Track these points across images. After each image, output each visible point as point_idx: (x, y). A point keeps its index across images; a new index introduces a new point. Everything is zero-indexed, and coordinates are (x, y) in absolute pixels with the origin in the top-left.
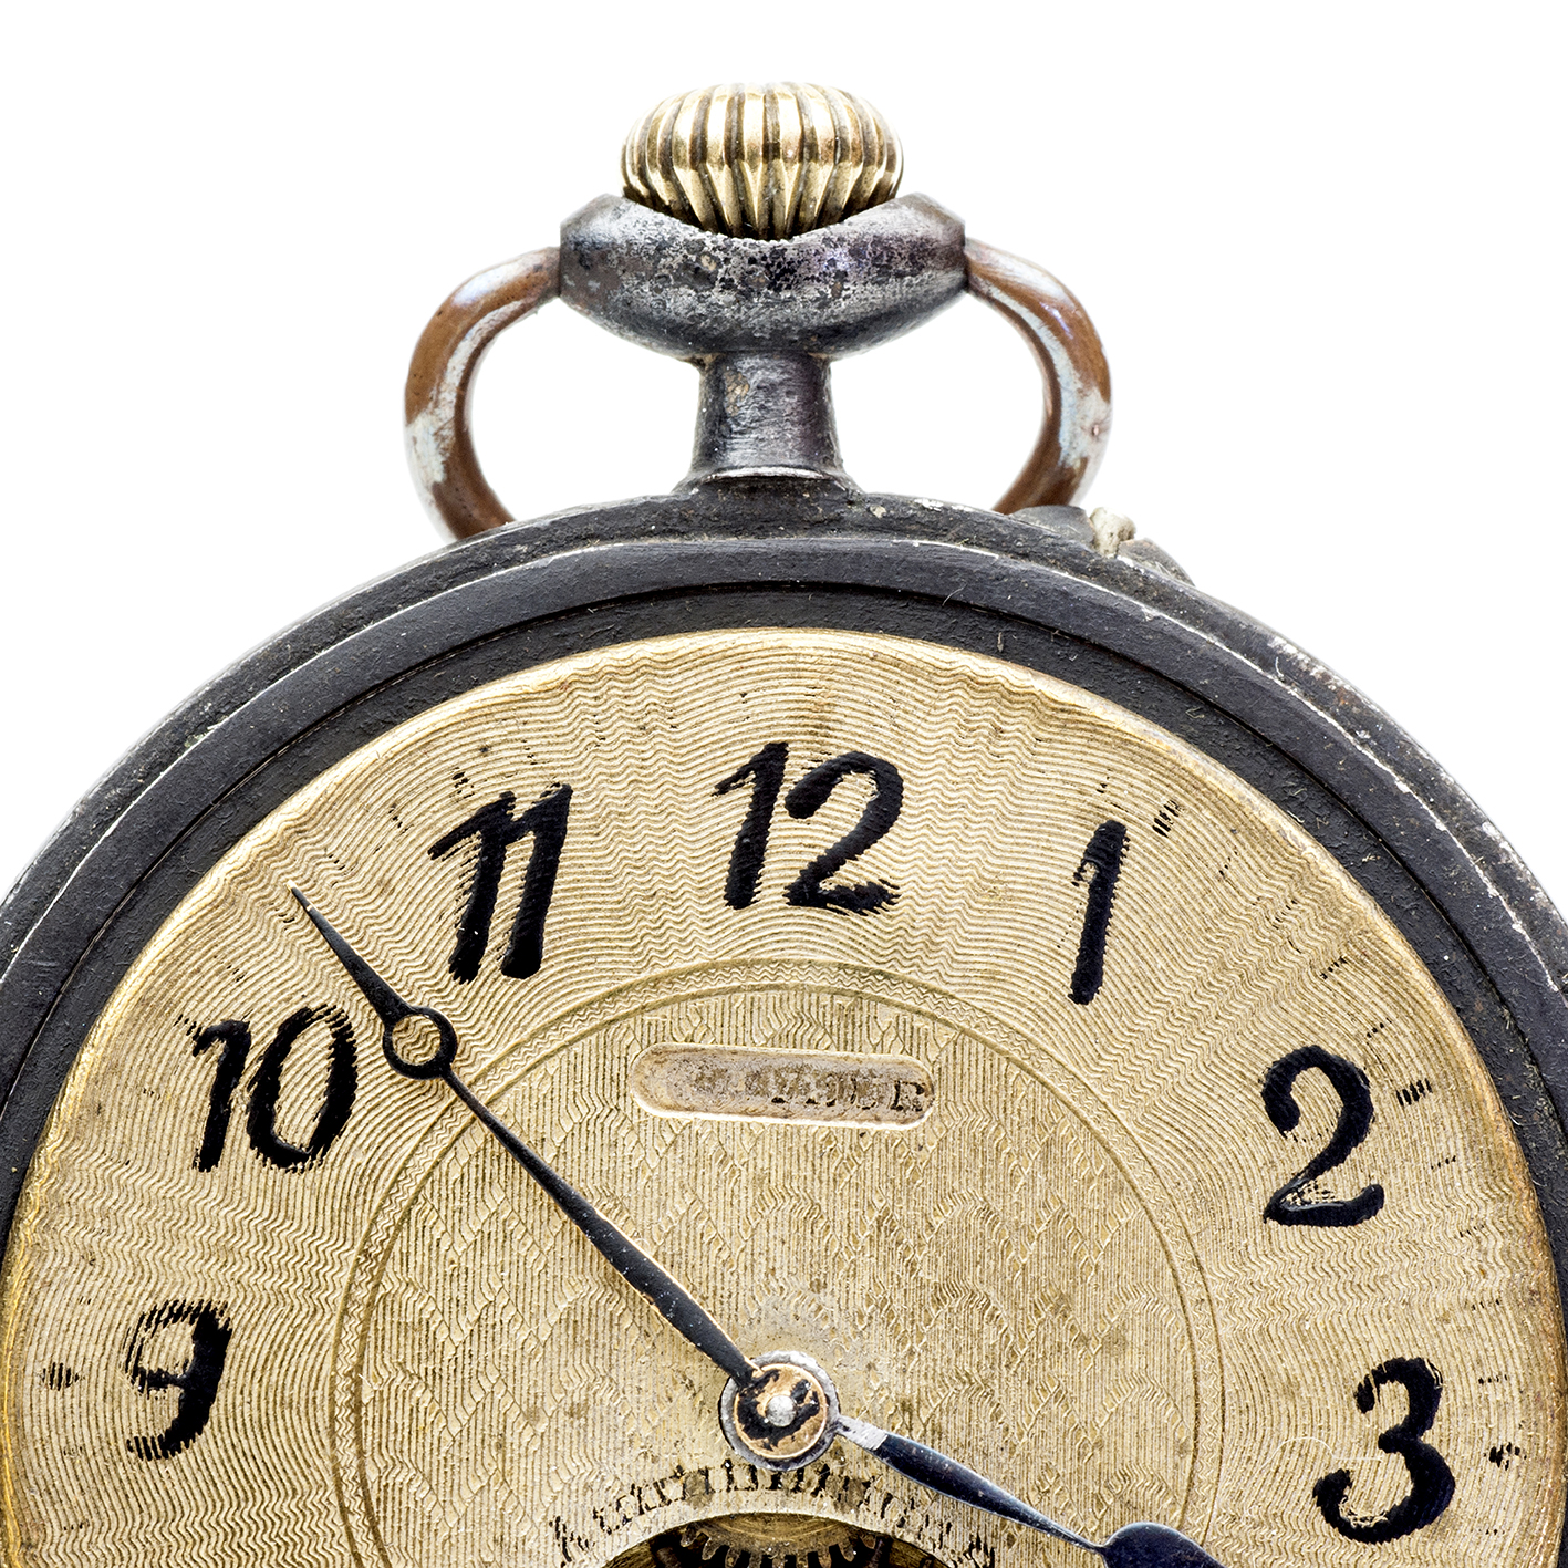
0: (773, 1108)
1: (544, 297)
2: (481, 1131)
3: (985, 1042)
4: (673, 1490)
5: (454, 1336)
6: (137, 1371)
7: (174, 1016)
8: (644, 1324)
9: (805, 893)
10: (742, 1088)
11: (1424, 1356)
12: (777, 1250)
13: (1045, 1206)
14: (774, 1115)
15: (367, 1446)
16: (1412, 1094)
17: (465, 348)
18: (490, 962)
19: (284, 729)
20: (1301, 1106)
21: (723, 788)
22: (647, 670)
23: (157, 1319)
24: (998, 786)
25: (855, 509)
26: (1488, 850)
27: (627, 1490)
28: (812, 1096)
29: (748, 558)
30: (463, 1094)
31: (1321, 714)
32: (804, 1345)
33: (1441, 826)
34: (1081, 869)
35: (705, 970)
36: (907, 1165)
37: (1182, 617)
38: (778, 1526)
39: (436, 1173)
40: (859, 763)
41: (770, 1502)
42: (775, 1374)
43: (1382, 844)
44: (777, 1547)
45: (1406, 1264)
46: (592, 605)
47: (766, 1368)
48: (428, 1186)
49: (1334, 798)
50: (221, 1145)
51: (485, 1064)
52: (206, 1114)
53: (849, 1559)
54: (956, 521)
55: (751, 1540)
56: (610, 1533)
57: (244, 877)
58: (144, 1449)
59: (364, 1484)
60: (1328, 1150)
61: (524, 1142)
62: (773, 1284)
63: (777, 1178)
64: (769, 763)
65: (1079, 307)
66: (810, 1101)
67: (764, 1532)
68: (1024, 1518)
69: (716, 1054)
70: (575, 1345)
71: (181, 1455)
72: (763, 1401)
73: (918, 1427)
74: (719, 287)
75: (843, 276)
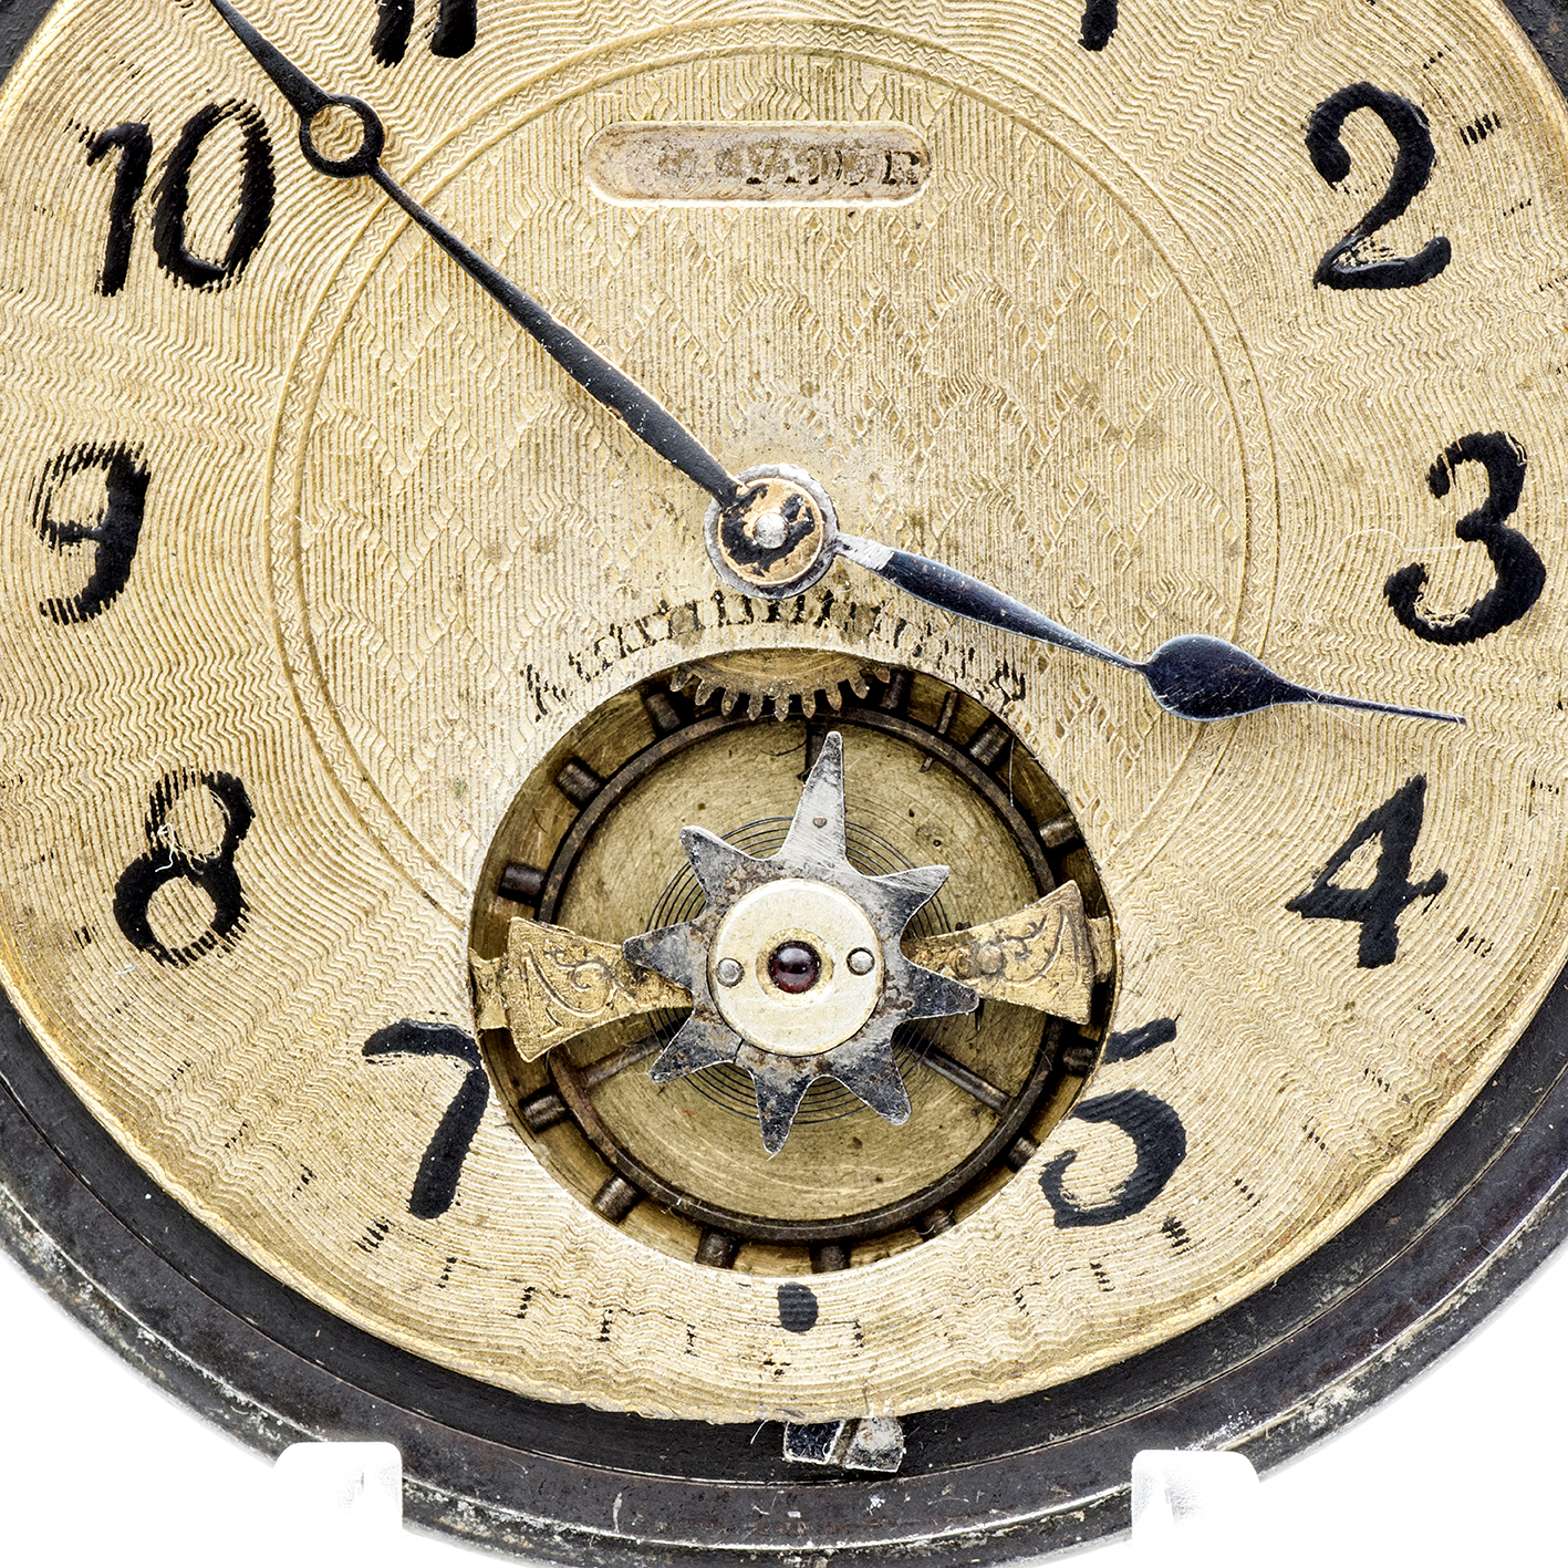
0: (749, 189)
2: (420, 233)
3: (985, 100)
4: (658, 628)
5: (401, 468)
6: (46, 524)
7: (64, 122)
8: (616, 443)
10: (712, 169)
11: (1504, 429)
12: (761, 351)
13: (1063, 284)
14: (750, 198)
15: (311, 597)
16: (1479, 131)
18: (418, 41)
20: (1352, 154)
23: (64, 465)
27: (606, 631)
28: (792, 173)
30: (394, 194)
32: (796, 457)
35: (665, 37)
36: (904, 246)
38: (779, 663)
39: (371, 285)
41: (768, 636)
42: (761, 490)
44: (779, 687)
45: (1479, 326)
47: (751, 484)
48: (362, 299)
50: (125, 265)
51: (419, 158)
52: (106, 231)
53: (862, 695)
55: (750, 680)
56: (589, 679)
58: (59, 612)
59: (310, 639)
60: (1385, 200)
61: (467, 246)
62: (759, 390)
63: (757, 270)
66: (790, 180)
67: (764, 670)
68: (1054, 638)
69: (680, 131)
70: (538, 471)
71: (102, 618)
72: (751, 521)
73: (931, 542)
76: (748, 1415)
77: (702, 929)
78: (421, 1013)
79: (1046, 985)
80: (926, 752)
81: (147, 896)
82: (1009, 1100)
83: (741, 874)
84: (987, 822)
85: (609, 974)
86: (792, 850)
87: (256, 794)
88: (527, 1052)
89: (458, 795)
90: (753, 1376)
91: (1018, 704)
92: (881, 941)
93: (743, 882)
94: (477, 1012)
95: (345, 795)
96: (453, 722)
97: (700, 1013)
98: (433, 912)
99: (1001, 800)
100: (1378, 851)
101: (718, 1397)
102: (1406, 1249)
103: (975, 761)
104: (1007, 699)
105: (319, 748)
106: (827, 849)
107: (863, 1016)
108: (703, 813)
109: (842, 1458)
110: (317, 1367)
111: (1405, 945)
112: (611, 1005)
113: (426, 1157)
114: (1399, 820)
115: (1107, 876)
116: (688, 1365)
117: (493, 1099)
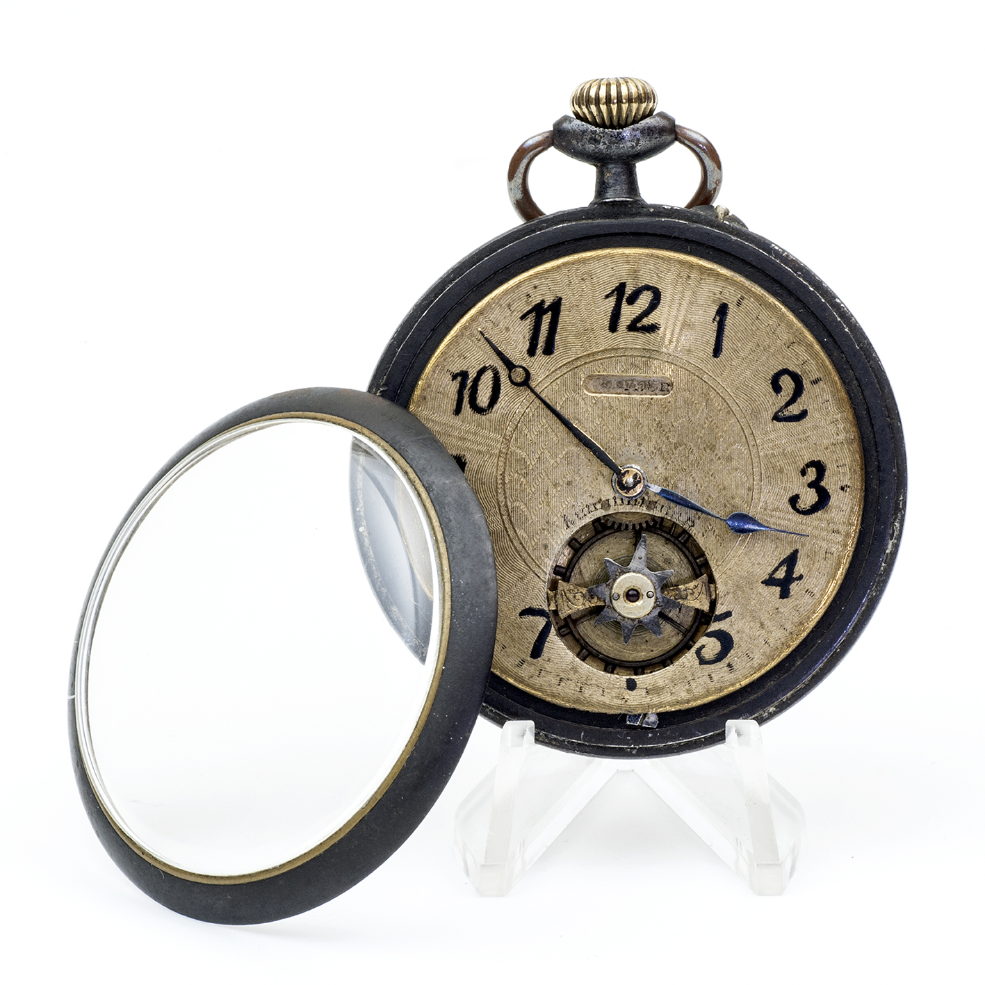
0: (625, 392)
1: (549, 146)
2: (538, 401)
3: (687, 370)
4: (599, 506)
5: (532, 463)
7: (446, 370)
8: (589, 456)
9: (633, 327)
10: (615, 386)
11: (821, 459)
12: (627, 434)
13: (707, 419)
14: (625, 394)
15: (507, 495)
16: (816, 382)
17: (525, 161)
18: (539, 351)
19: (475, 282)
20: (783, 386)
21: (607, 297)
22: (585, 261)
24: (688, 293)
25: (644, 209)
26: (838, 308)
27: (585, 506)
28: (636, 388)
29: (611, 226)
30: (532, 391)
31: (786, 267)
32: (636, 463)
33: (823, 301)
34: (715, 317)
35: (603, 351)
36: (665, 408)
37: (744, 239)
38: (630, 515)
39: (525, 414)
40: (647, 288)
41: (628, 509)
42: (628, 471)
43: (805, 306)
44: (630, 522)
45: (815, 432)
46: (566, 241)
47: (625, 470)
48: (523, 418)
49: (790, 293)
50: (461, 408)
51: (539, 381)
52: (456, 399)
53: (651, 524)
54: (673, 213)
55: (622, 520)
56: (580, 519)
57: (465, 328)
59: (507, 507)
60: (791, 399)
61: (551, 404)
62: (626, 444)
63: (627, 413)
64: (621, 289)
65: (712, 145)
66: (636, 390)
67: (626, 517)
68: (703, 511)
69: (608, 376)
70: (568, 464)
72: (625, 479)
73: (670, 485)
74: (601, 144)
75: (638, 140)
76: (619, 712)
77: (609, 585)
78: (536, 606)
79: (698, 601)
80: (667, 539)
82: (688, 631)
83: (620, 571)
84: (683, 557)
85: (584, 596)
86: (633, 565)
88: (562, 617)
89: (545, 549)
90: (619, 702)
91: (693, 528)
92: (655, 589)
93: (620, 573)
94: (549, 605)
95: (516, 548)
96: (544, 529)
97: (607, 607)
98: (538, 579)
99: (687, 552)
100: (785, 568)
101: (610, 707)
102: (790, 672)
103: (680, 542)
104: (690, 527)
105: (509, 535)
106: (642, 565)
107: (650, 609)
108: (609, 553)
109: (642, 724)
110: (504, 697)
111: (792, 593)
112: (584, 604)
113: (535, 643)
114: (791, 561)
115: (714, 573)
116: (602, 698)
117: (553, 628)
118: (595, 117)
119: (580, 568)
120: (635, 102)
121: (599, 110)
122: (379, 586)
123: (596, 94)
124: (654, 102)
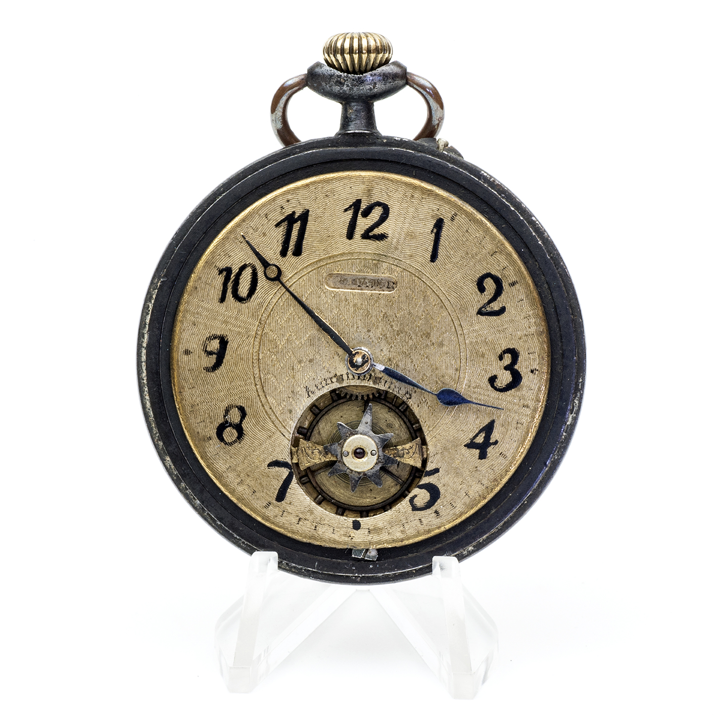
0: (358, 288)
1: (304, 86)
2: (287, 293)
3: (409, 272)
4: (334, 380)
5: (281, 343)
6: (206, 351)
7: (214, 266)
8: (327, 340)
9: (366, 236)
10: (351, 283)
11: (515, 347)
12: (359, 322)
13: (424, 311)
14: (358, 290)
15: (261, 369)
16: (513, 284)
17: (284, 98)
18: (290, 253)
19: (240, 195)
20: (486, 287)
21: (346, 210)
22: (327, 181)
23: (210, 339)
24: (412, 210)
25: (379, 140)
26: (534, 224)
27: (323, 380)
28: (368, 285)
29: (351, 153)
30: (283, 285)
31: (492, 190)
32: (365, 345)
33: (522, 218)
34: (433, 230)
35: (342, 255)
36: (390, 302)
37: (459, 167)
38: (360, 388)
39: (277, 304)
40: (379, 204)
41: (357, 382)
42: (358, 353)
43: (507, 222)
44: (359, 393)
45: (511, 325)
46: (315, 164)
47: (356, 351)
48: (275, 307)
49: (496, 211)
50: (225, 297)
51: (288, 277)
52: (222, 289)
53: (377, 396)
54: (403, 144)
55: (353, 391)
56: (319, 390)
57: (230, 232)
58: (207, 370)
59: (260, 378)
60: (493, 297)
61: (298, 296)
62: (358, 330)
63: (359, 305)
64: (357, 204)
65: (436, 89)
66: (367, 286)
67: (356, 390)
68: (418, 387)
69: (345, 275)
70: (310, 345)
71: (217, 371)
72: (355, 359)
73: (393, 365)
74: (345, 86)
75: (375, 84)
76: (346, 547)
77: (340, 444)
78: (280, 458)
79: (412, 460)
80: (390, 408)
81: (223, 431)
82: (404, 483)
83: (349, 433)
84: (402, 423)
85: (320, 452)
86: (360, 428)
87: (247, 410)
88: (302, 468)
89: (290, 413)
90: (346, 539)
91: (410, 400)
92: (378, 449)
93: (349, 435)
94: (292, 459)
95: (266, 412)
96: (290, 397)
97: (339, 462)
98: (284, 437)
99: (405, 419)
100: (484, 435)
101: (339, 543)
102: (486, 519)
103: (400, 410)
104: (407, 399)
105: (261, 402)
106: (368, 429)
107: (373, 464)
108: (342, 418)
109: (364, 557)
110: (254, 532)
111: (489, 455)
112: (320, 459)
113: (279, 489)
114: (489, 429)
115: (426, 437)
116: (333, 536)
117: (294, 477)
118: (340, 64)
119: (318, 429)
120: (373, 53)
121: (344, 59)
122: (157, 440)
123: (341, 45)
124: (389, 53)
